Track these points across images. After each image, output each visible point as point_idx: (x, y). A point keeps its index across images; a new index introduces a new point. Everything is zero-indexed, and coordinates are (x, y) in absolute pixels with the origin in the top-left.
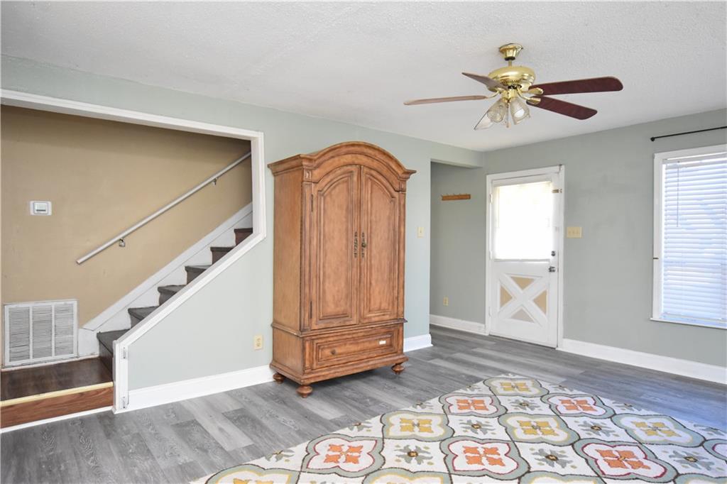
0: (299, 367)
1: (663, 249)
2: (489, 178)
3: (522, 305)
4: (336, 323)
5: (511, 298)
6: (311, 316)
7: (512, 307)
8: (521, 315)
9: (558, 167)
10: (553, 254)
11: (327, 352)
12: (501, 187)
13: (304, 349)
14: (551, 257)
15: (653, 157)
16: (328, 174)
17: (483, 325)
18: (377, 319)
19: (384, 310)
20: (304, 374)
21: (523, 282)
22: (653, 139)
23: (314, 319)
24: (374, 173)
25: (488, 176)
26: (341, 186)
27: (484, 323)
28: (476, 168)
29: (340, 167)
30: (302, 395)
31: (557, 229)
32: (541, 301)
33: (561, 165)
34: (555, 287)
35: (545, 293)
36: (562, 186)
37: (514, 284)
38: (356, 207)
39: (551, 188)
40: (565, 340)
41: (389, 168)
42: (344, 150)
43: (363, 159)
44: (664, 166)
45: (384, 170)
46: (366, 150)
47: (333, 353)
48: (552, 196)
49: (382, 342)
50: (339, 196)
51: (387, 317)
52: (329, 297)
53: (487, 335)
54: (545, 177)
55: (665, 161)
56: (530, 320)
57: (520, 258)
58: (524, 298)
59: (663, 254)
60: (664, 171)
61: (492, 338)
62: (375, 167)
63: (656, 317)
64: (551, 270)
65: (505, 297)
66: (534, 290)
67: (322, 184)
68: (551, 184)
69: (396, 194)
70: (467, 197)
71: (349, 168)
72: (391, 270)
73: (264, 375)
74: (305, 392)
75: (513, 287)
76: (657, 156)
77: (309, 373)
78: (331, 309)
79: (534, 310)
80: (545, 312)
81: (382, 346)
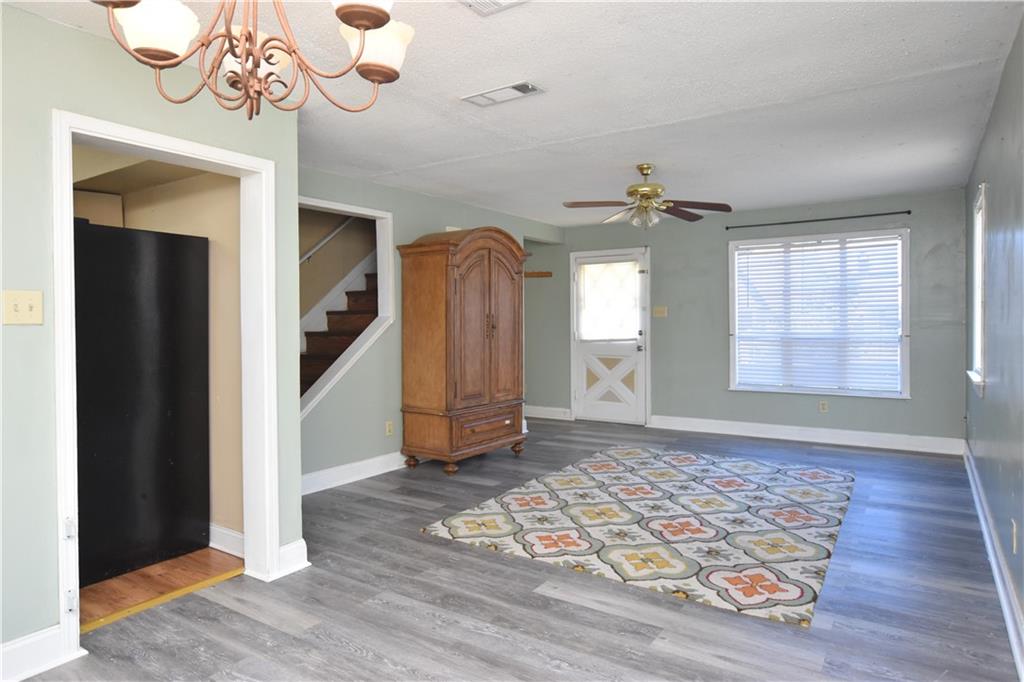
0: (446, 444)
1: (737, 327)
2: (572, 255)
3: (610, 386)
4: (473, 403)
5: (598, 379)
6: (455, 396)
7: (599, 389)
8: (610, 396)
9: (644, 249)
10: (641, 333)
11: (468, 431)
12: (586, 266)
13: (451, 429)
14: (638, 337)
15: (728, 244)
16: (467, 257)
17: (568, 410)
18: (503, 399)
19: (509, 390)
20: (452, 452)
21: (610, 363)
22: (727, 228)
23: (458, 399)
24: (500, 257)
25: (572, 254)
26: (475, 270)
27: (570, 407)
28: (559, 244)
29: (475, 251)
30: (448, 473)
31: (644, 309)
32: (629, 381)
33: (646, 247)
34: (643, 367)
35: (633, 372)
36: (647, 267)
37: (601, 365)
38: (487, 290)
39: (638, 269)
40: (654, 417)
41: (511, 251)
42: (479, 234)
43: (492, 244)
44: (736, 253)
45: (508, 254)
46: (496, 235)
47: (473, 431)
48: (638, 276)
49: (508, 422)
50: (475, 279)
51: (510, 397)
52: (469, 378)
53: (573, 419)
54: (629, 257)
55: (738, 249)
56: (619, 401)
57: (607, 338)
58: (612, 379)
59: (737, 331)
60: (736, 257)
61: (578, 421)
62: (500, 250)
63: (732, 387)
64: (639, 349)
65: (592, 379)
66: (622, 370)
67: (464, 267)
68: (638, 265)
69: (516, 276)
70: (549, 274)
71: (481, 252)
72: (513, 352)
73: (396, 462)
74: (451, 469)
75: (600, 368)
76: (732, 244)
77: (456, 451)
78: (470, 389)
79: (622, 390)
80: (633, 391)
81: (507, 425)
